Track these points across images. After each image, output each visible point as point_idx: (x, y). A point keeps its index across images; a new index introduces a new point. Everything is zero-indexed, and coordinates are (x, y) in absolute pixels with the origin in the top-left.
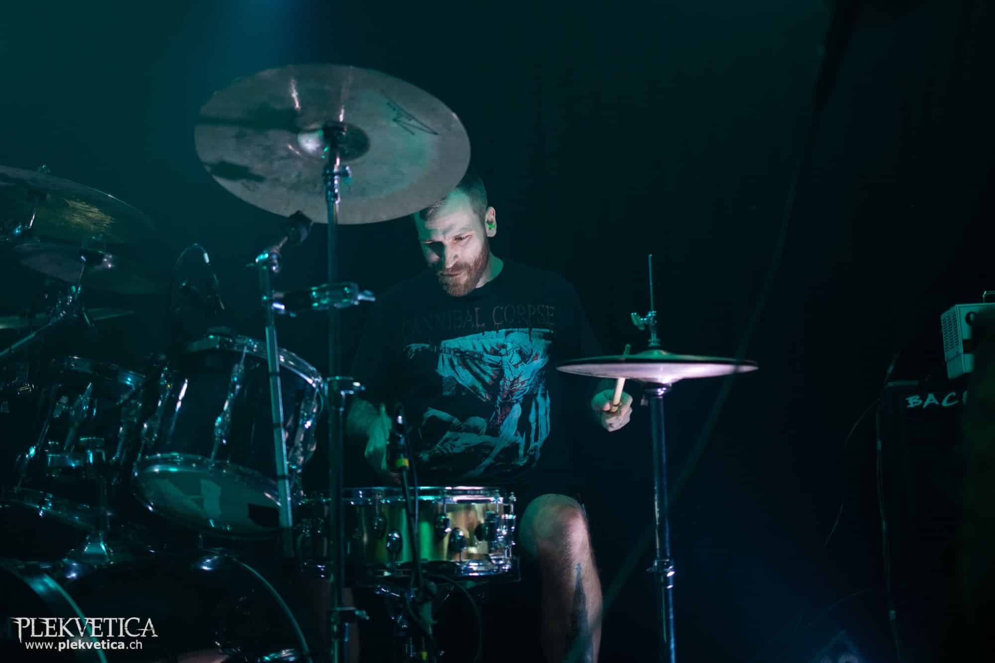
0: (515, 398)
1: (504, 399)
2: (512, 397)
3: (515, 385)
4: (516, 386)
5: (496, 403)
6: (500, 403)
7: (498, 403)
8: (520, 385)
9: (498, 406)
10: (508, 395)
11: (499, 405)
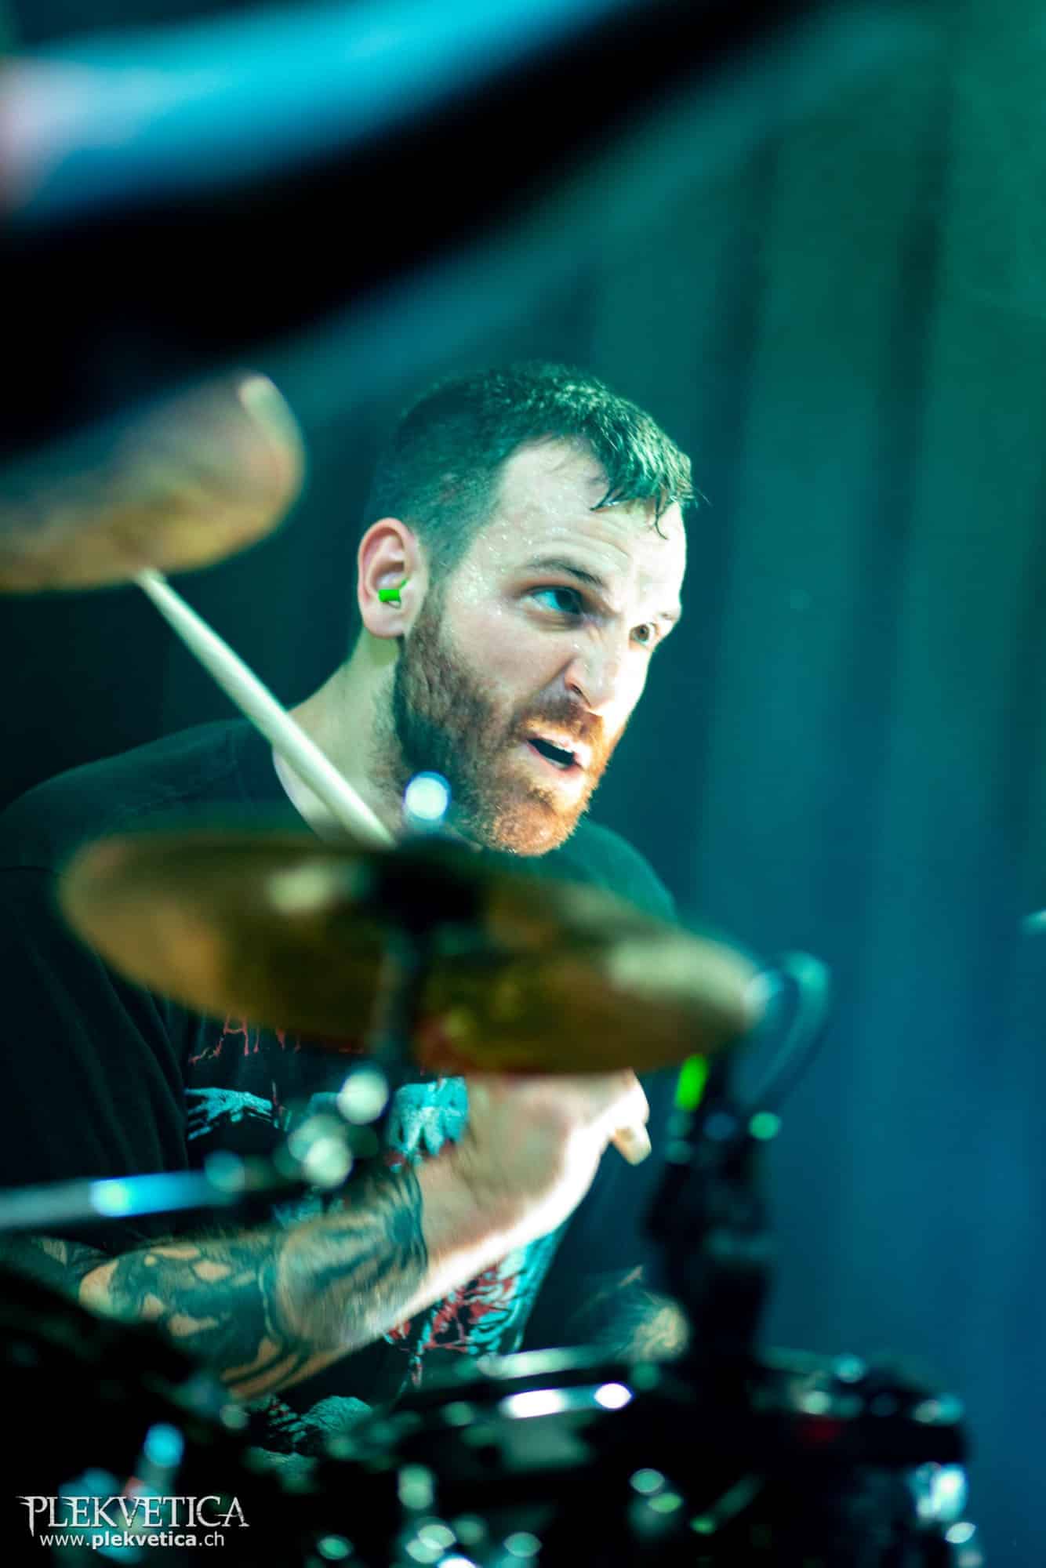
0: (474, 1337)
1: (438, 1337)
2: (467, 1333)
3: (481, 1289)
4: (484, 1294)
5: (415, 1351)
6: (426, 1349)
7: (421, 1351)
8: (500, 1288)
9: (418, 1360)
10: (452, 1322)
11: (423, 1357)
